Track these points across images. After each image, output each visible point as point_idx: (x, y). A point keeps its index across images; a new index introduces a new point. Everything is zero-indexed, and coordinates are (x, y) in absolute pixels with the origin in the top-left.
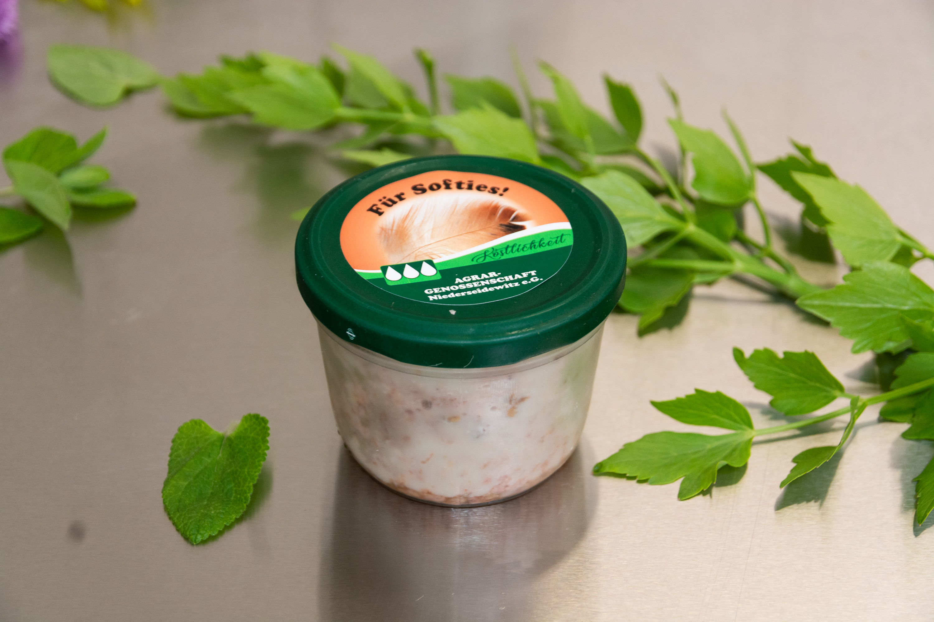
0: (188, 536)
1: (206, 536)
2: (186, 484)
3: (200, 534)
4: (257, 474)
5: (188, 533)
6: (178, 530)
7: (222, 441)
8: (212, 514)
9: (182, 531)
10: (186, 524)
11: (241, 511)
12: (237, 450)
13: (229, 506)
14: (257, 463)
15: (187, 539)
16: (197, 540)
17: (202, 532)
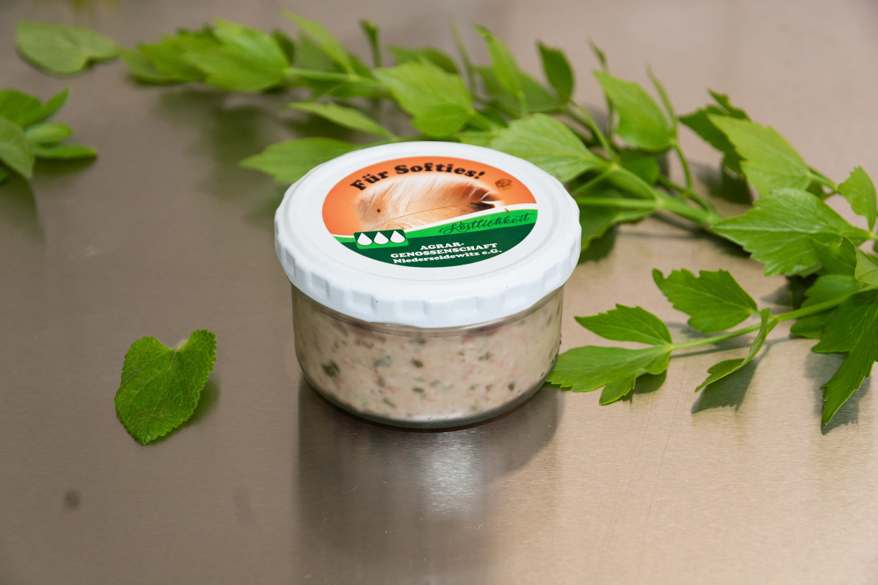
0: (138, 436)
1: (155, 437)
2: (137, 392)
3: (150, 435)
4: (204, 382)
5: (138, 434)
6: (129, 432)
7: (172, 356)
8: (161, 417)
9: (133, 432)
10: (137, 426)
11: (189, 415)
12: (186, 363)
13: (177, 411)
14: (204, 372)
15: (137, 439)
16: (147, 440)
17: (151, 432)
